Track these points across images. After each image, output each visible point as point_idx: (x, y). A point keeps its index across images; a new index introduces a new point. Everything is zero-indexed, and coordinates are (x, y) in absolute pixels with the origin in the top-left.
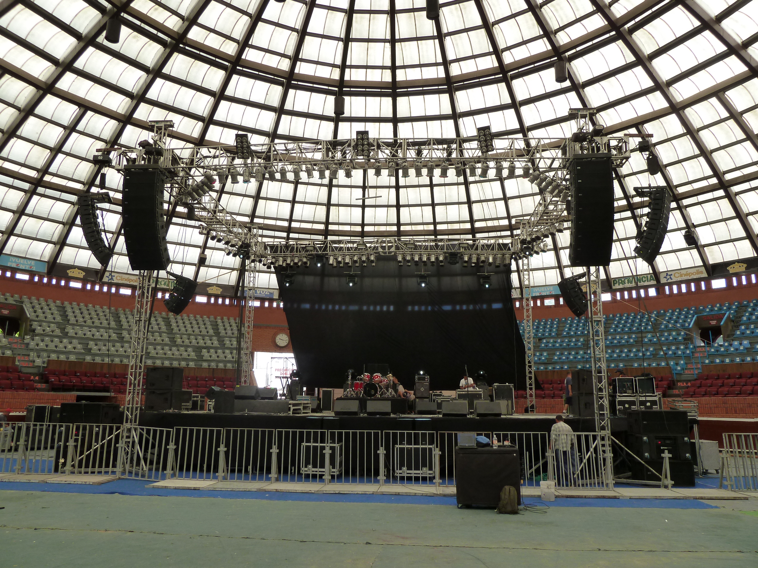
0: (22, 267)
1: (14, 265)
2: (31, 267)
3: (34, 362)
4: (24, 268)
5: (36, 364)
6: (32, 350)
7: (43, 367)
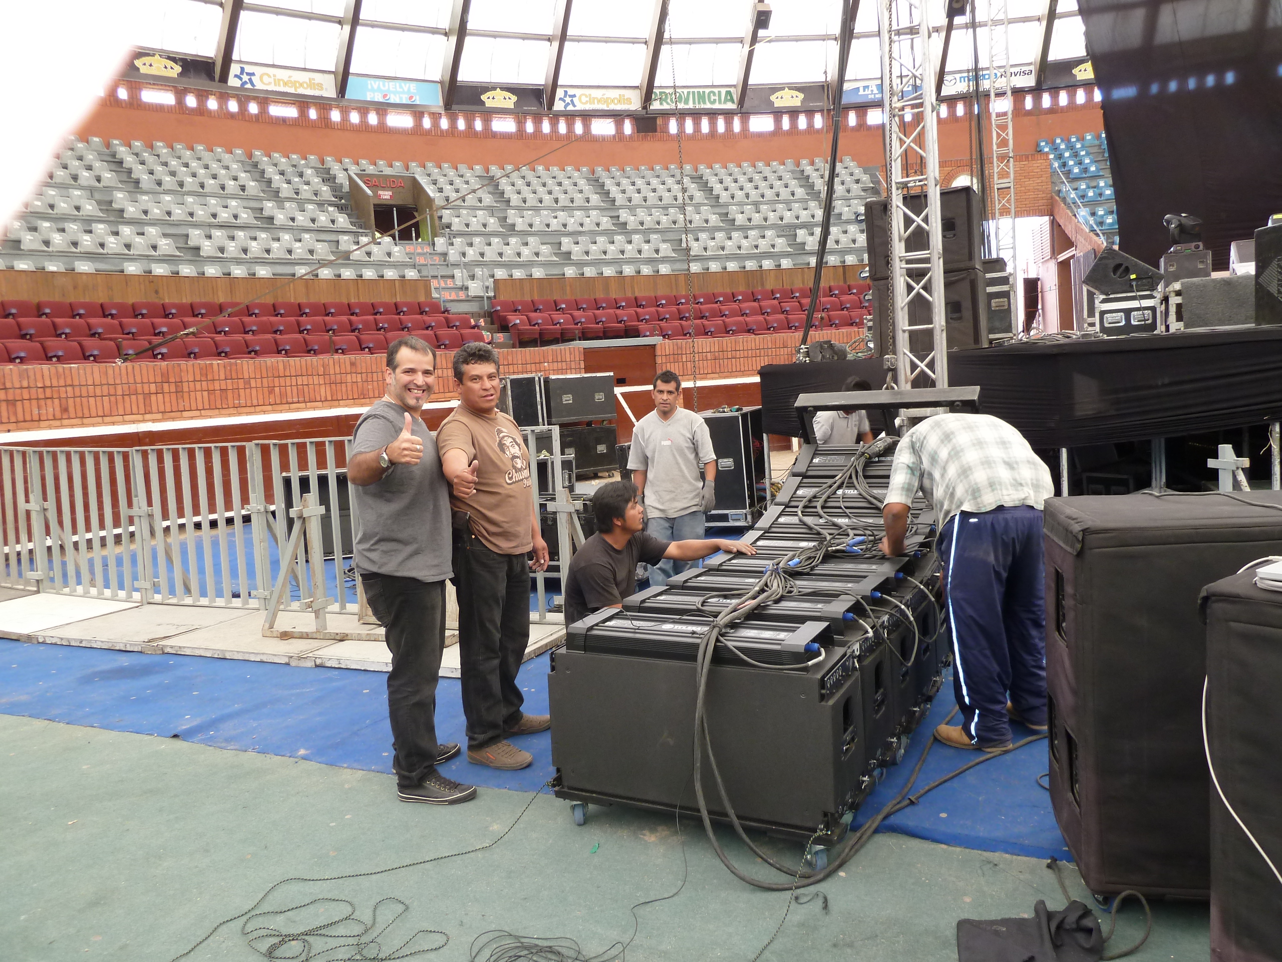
0: (394, 99)
1: (379, 98)
2: (411, 98)
3: (467, 288)
4: (398, 101)
5: (472, 293)
6: (456, 265)
7: (488, 298)
